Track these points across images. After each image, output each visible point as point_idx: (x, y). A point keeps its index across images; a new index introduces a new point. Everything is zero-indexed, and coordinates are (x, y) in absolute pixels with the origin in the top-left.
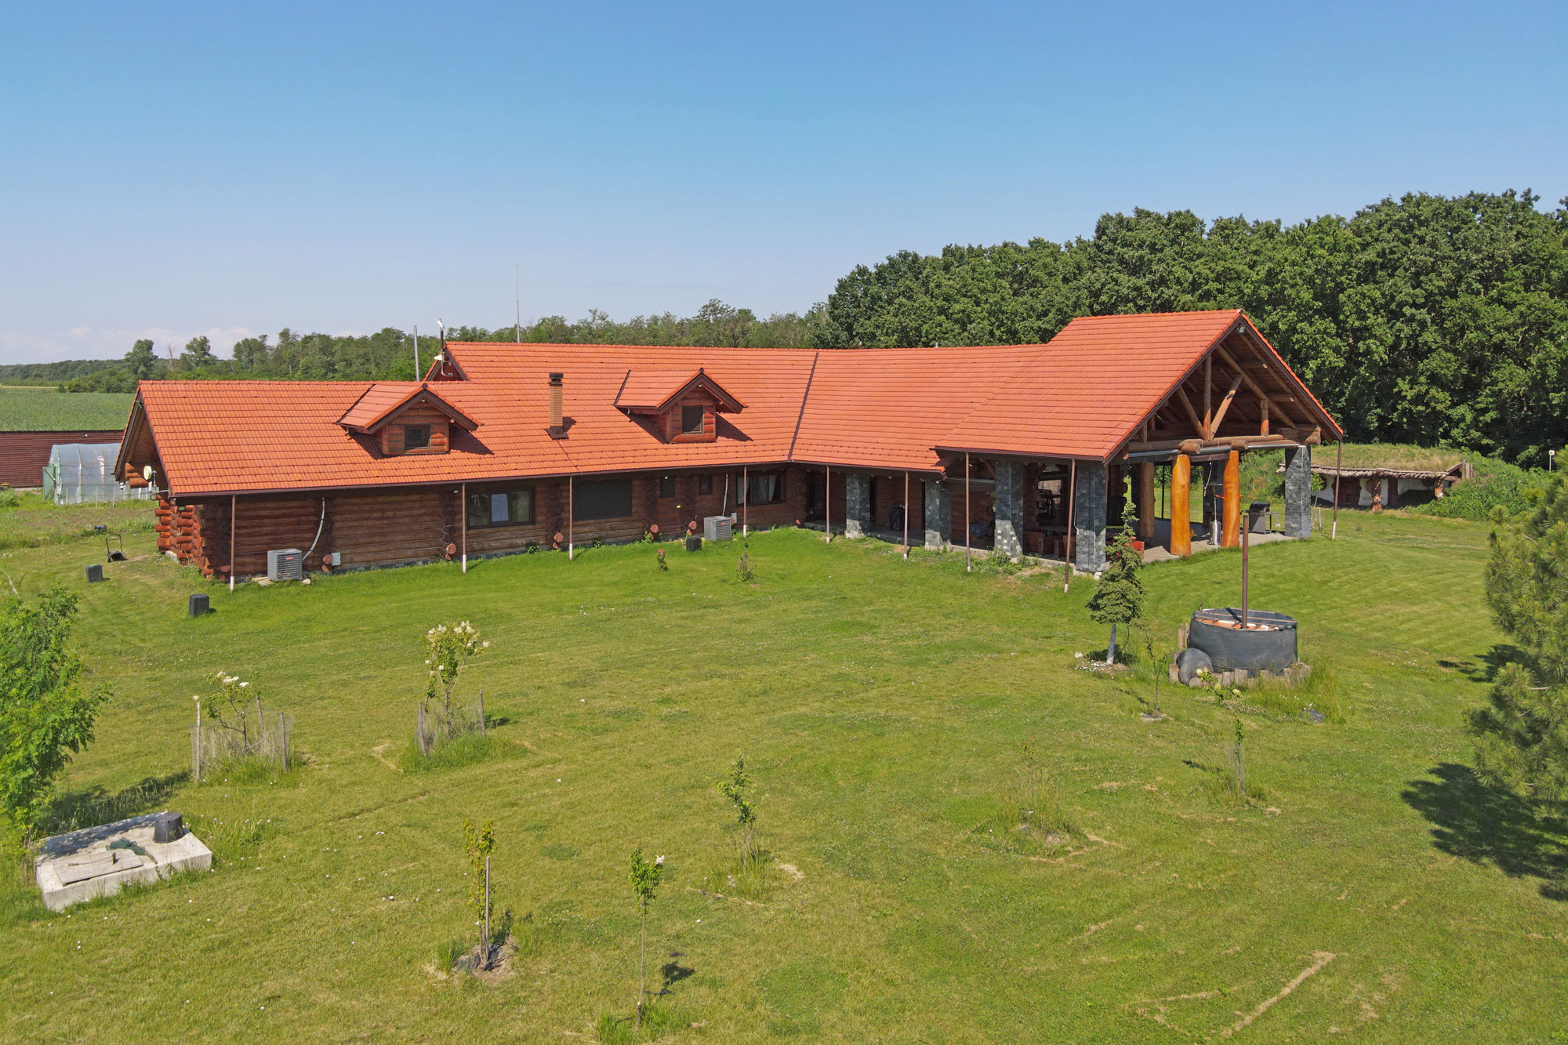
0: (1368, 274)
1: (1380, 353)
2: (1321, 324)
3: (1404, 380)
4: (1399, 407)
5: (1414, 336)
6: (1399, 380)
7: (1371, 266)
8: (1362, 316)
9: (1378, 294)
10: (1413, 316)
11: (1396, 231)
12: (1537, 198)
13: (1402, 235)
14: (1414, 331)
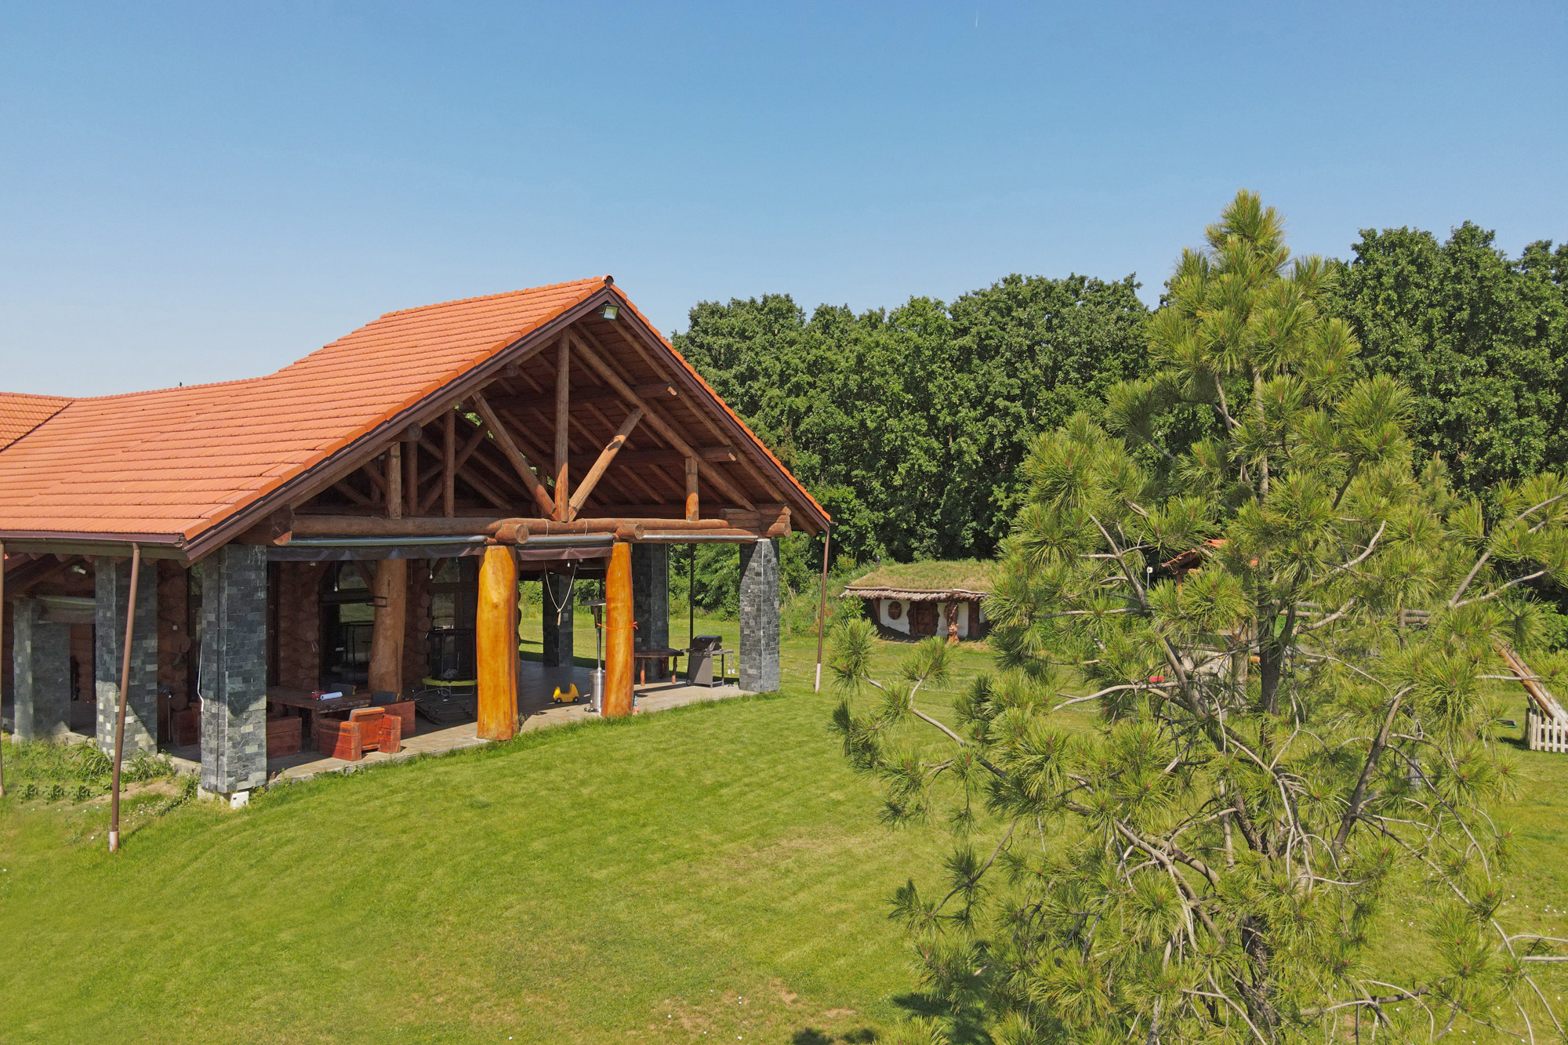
0: (962, 361)
1: (972, 454)
2: (909, 419)
3: (1000, 487)
4: (994, 519)
5: (1009, 434)
6: (994, 487)
7: (966, 351)
8: (953, 409)
9: (972, 385)
10: (1006, 408)
11: (993, 313)
12: (1139, 285)
13: (999, 319)
14: (1008, 426)
